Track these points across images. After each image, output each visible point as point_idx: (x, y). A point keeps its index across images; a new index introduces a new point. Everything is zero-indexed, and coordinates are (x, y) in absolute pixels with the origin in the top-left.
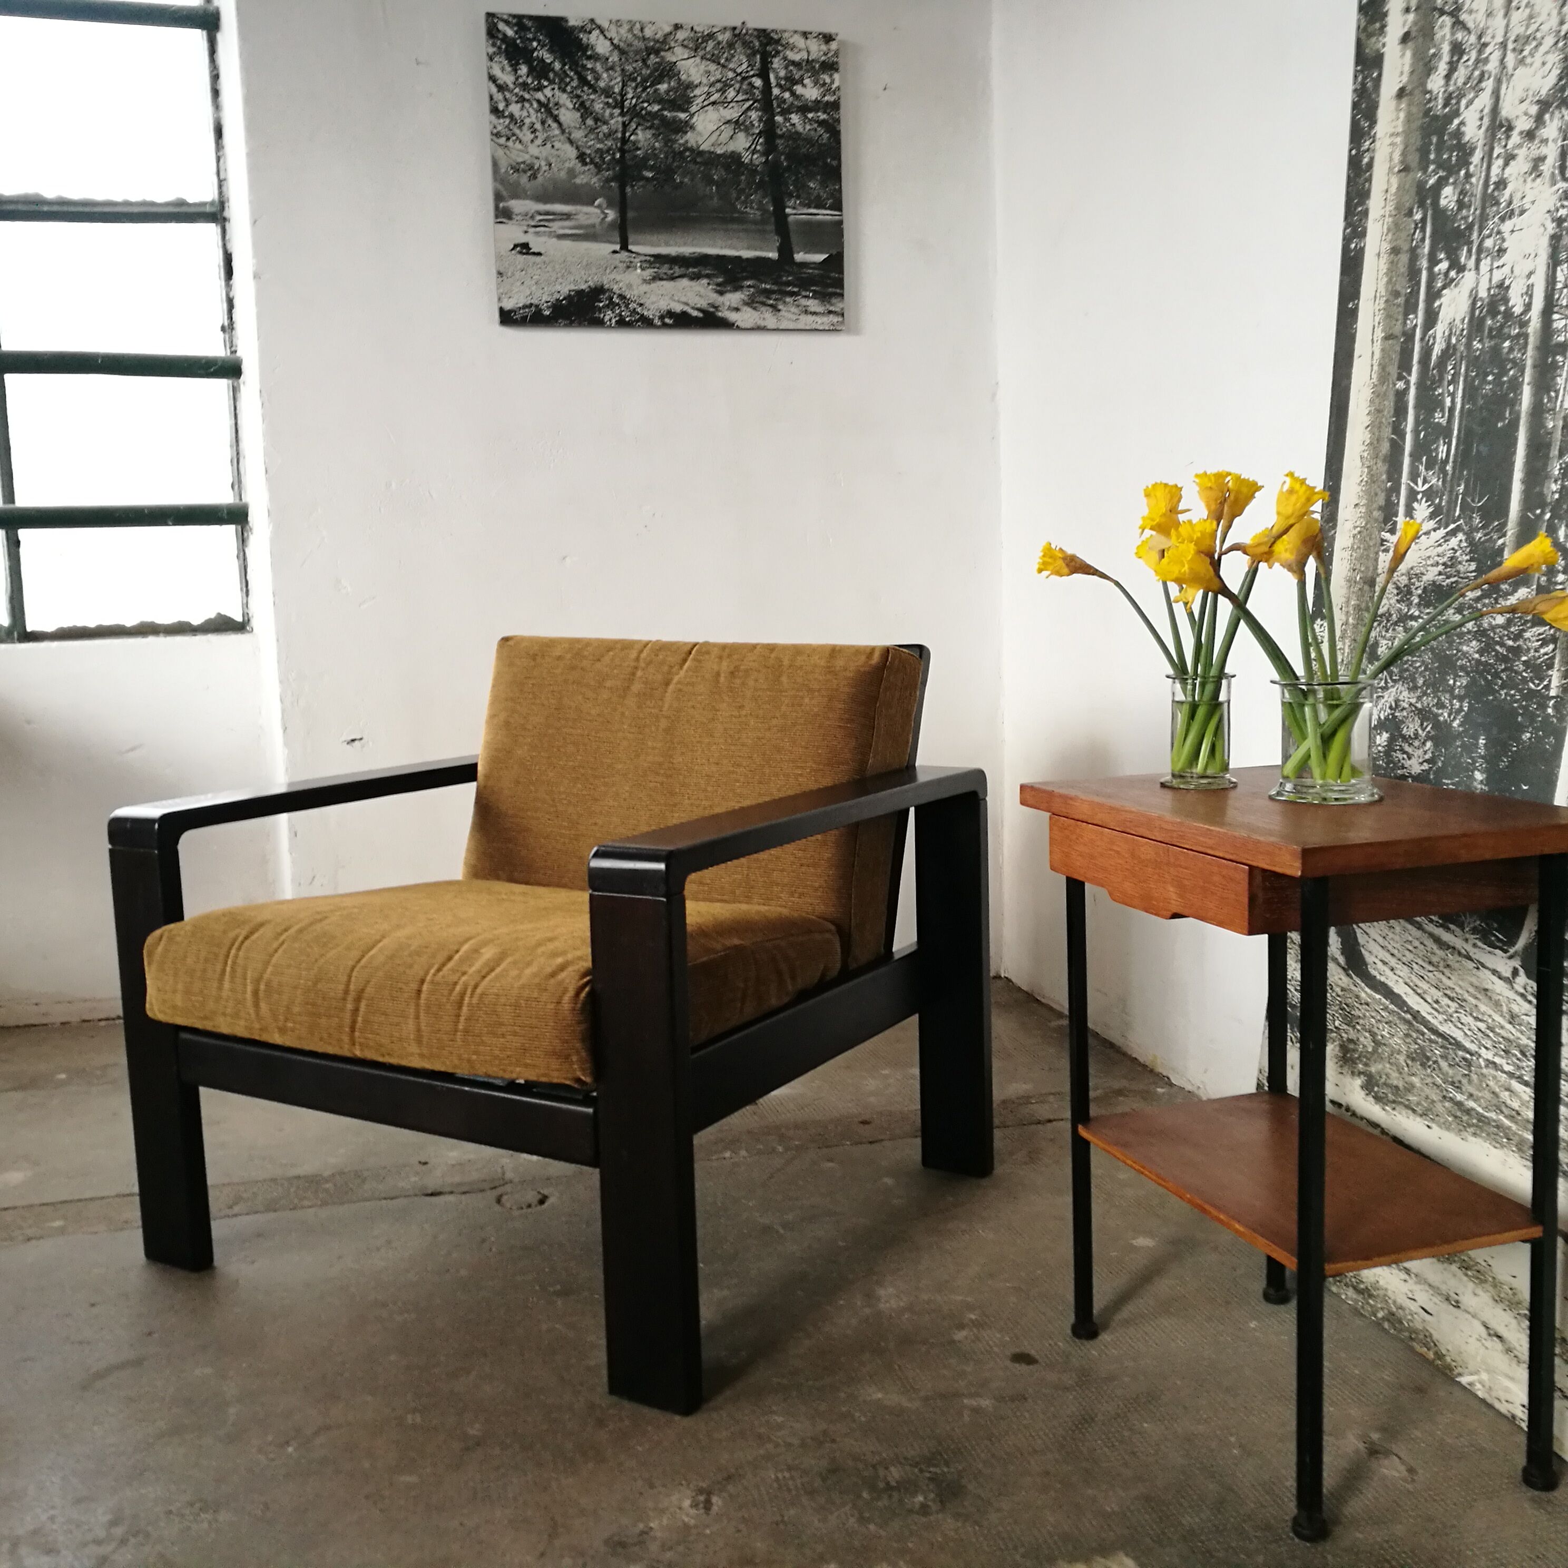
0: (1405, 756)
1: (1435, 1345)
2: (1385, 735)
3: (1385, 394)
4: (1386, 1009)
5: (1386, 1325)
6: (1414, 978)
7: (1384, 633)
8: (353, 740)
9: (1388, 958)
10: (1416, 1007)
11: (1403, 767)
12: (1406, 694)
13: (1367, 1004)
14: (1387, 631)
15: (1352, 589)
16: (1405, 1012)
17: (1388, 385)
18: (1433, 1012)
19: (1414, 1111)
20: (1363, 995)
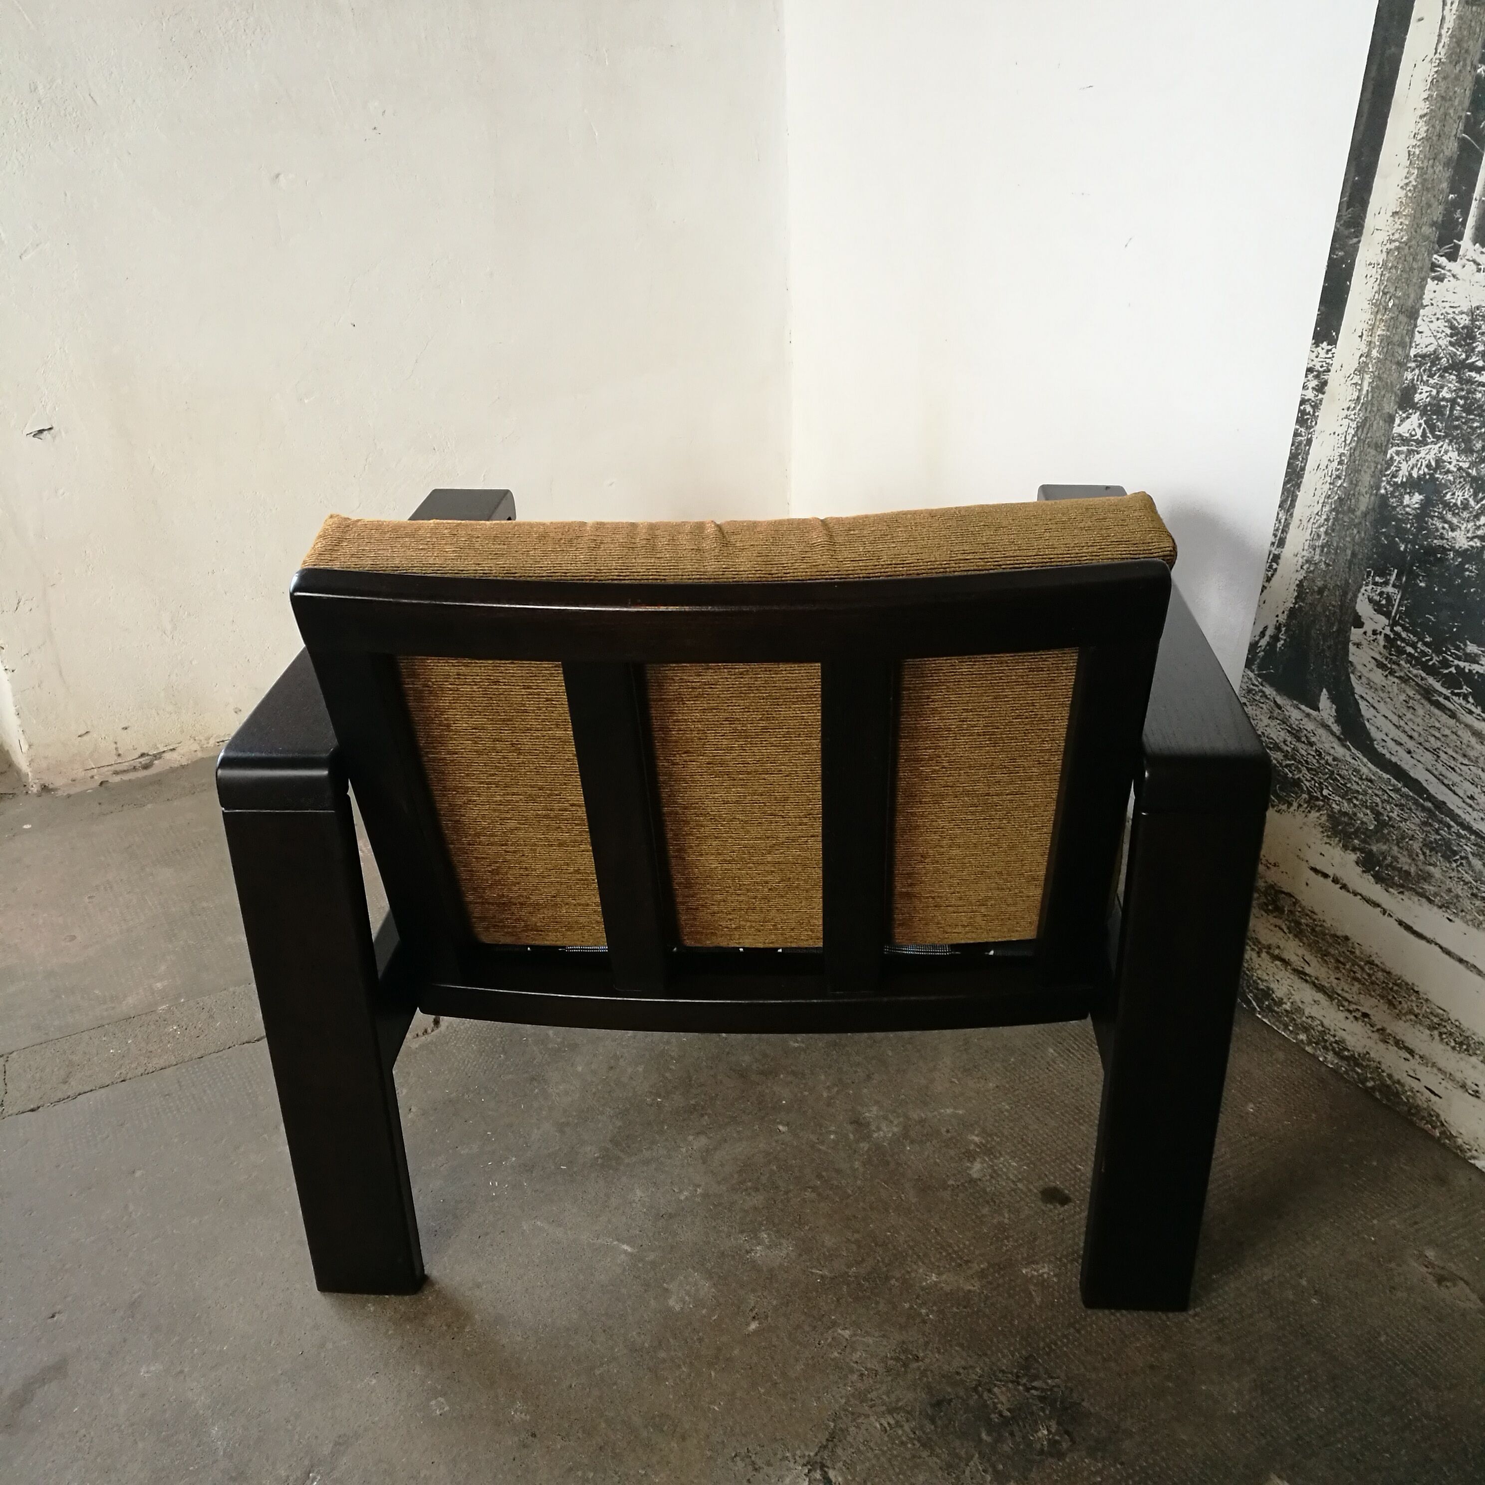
0: (1446, 526)
1: (1443, 1125)
2: (1417, 497)
3: (1457, 78)
4: (1397, 790)
5: (1377, 1095)
6: (1439, 766)
7: (1425, 378)
8: (41, 431)
9: (1404, 739)
10: (1440, 797)
11: (1442, 537)
12: (1454, 455)
13: (1371, 781)
14: (1431, 376)
15: (1379, 316)
16: (1424, 800)
17: (1465, 65)
18: (1464, 805)
19: (1430, 901)
20: (1364, 770)
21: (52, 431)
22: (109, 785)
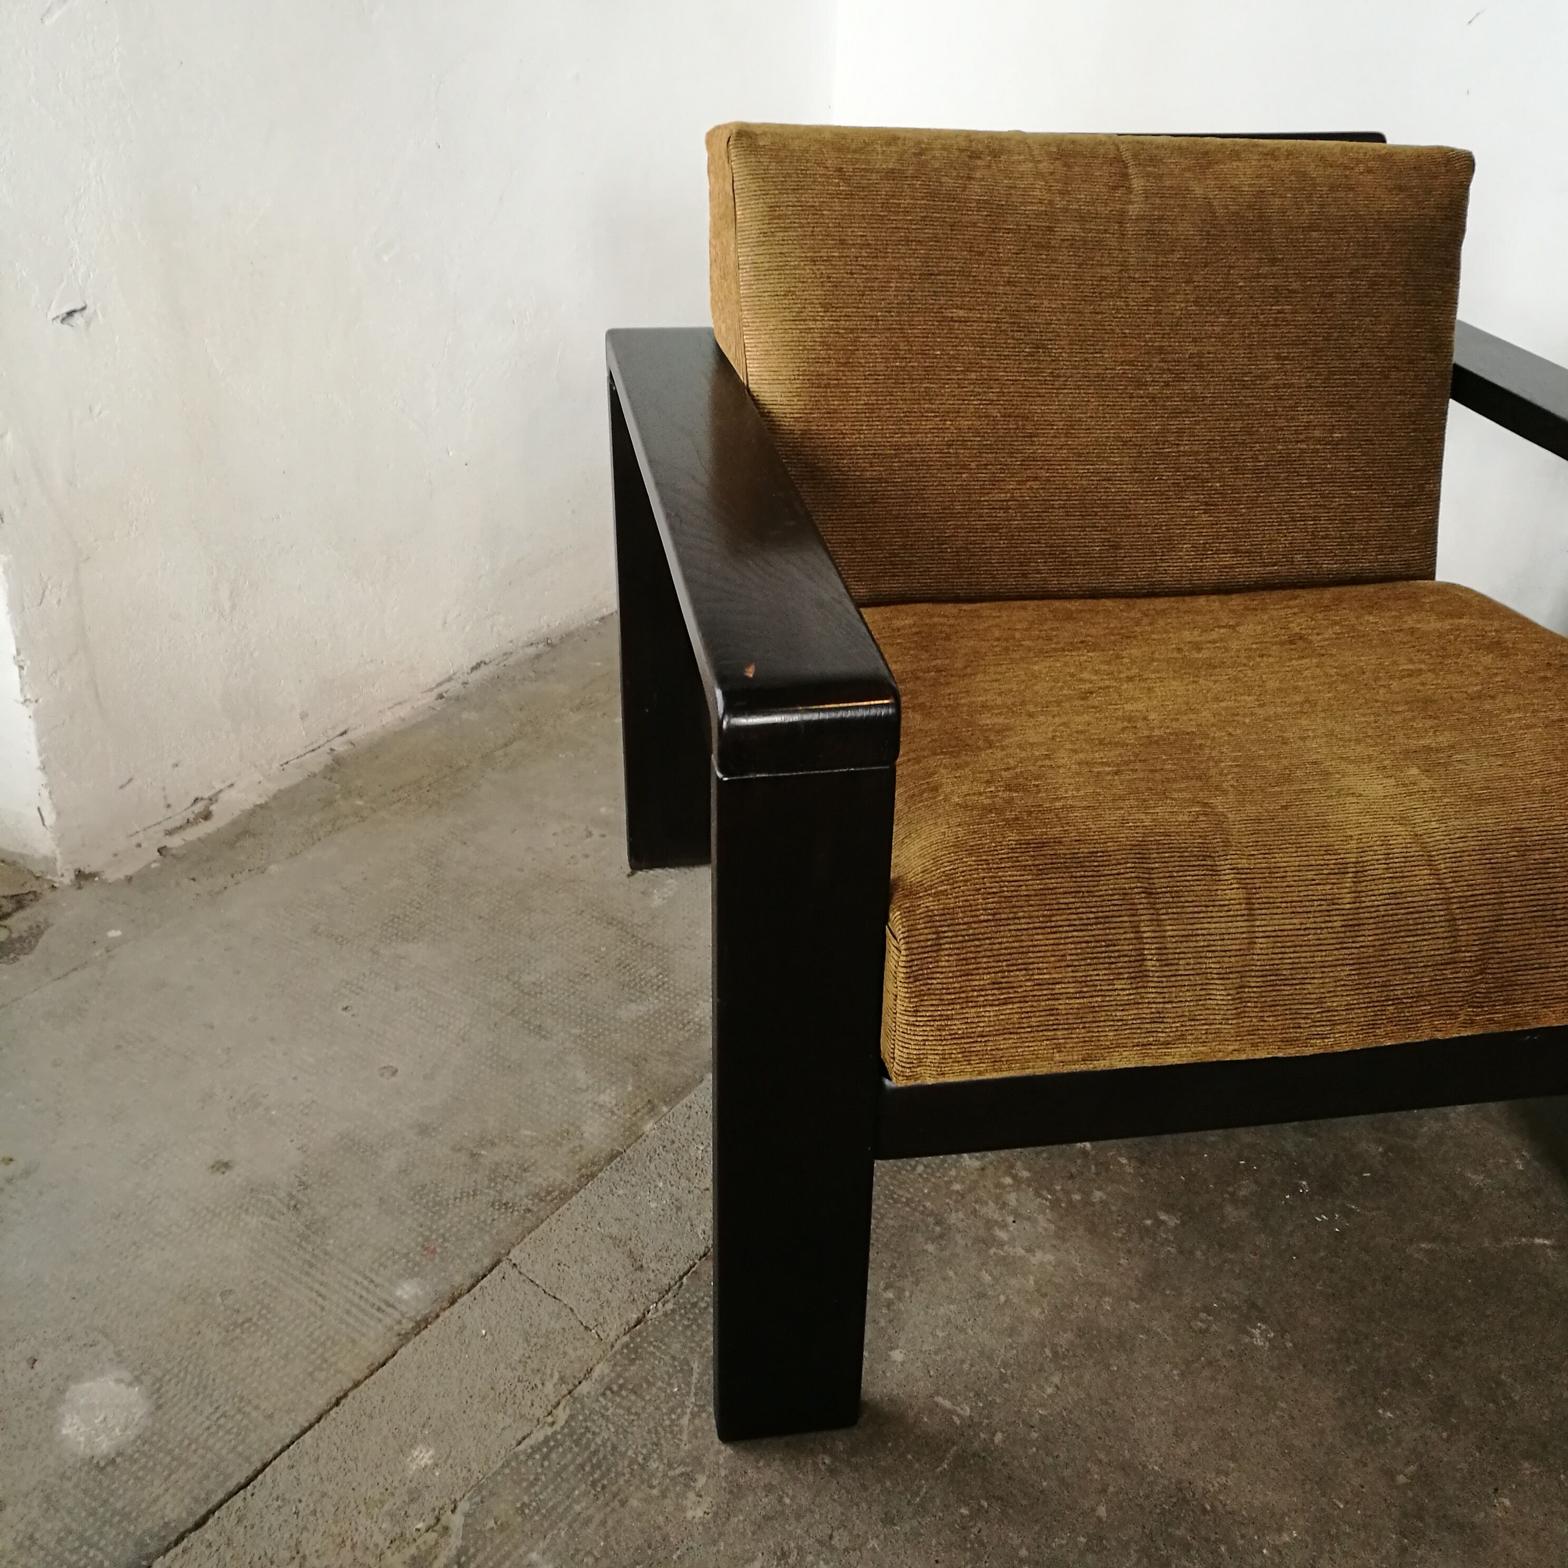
8: (70, 314)
21: (87, 311)
22: (174, 851)
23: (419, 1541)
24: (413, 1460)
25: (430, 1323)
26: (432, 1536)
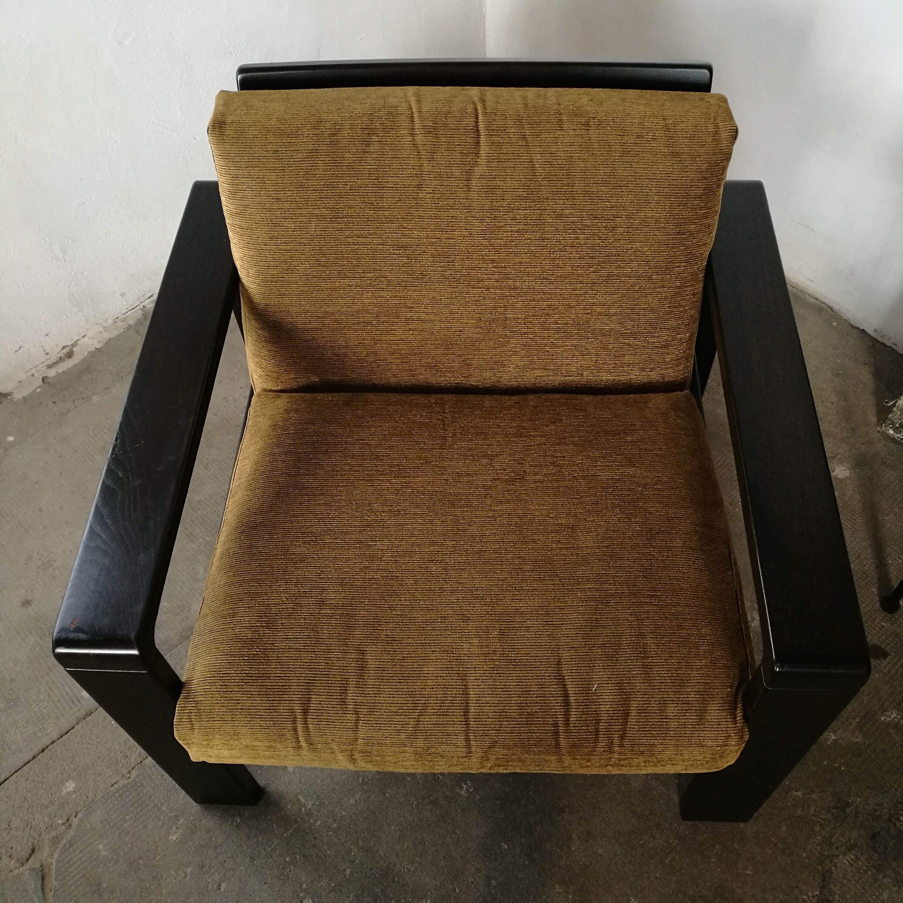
22: (50, 380)
23: (58, 830)
24: (65, 788)
25: (92, 713)
26: (63, 828)
